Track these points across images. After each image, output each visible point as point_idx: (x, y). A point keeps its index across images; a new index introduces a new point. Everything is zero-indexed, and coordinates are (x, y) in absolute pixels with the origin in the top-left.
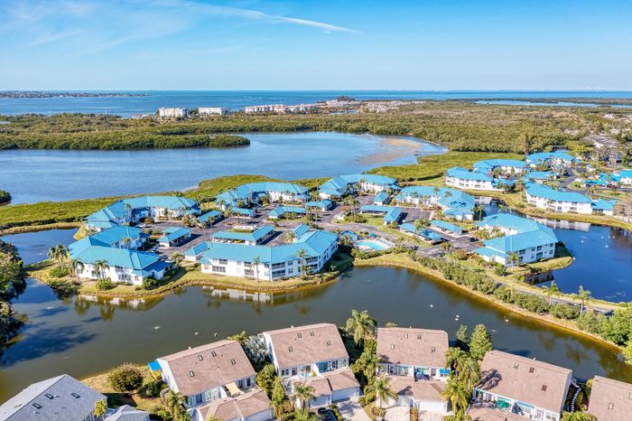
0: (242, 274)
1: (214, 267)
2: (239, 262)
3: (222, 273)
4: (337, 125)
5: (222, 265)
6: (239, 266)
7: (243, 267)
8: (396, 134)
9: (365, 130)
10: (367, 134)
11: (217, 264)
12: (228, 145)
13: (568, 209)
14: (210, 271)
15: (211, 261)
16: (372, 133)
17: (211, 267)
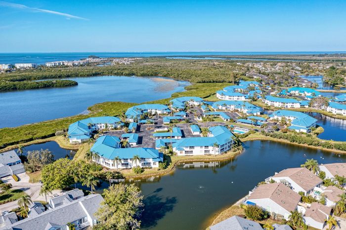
0: (203, 153)
1: (186, 152)
2: (201, 147)
3: (191, 154)
4: (116, 72)
5: (191, 150)
6: (201, 149)
7: (204, 149)
8: (152, 75)
9: (133, 74)
10: (134, 76)
11: (188, 149)
12: (66, 86)
13: (290, 106)
14: (184, 154)
15: (185, 148)
16: (137, 76)
17: (184, 152)
